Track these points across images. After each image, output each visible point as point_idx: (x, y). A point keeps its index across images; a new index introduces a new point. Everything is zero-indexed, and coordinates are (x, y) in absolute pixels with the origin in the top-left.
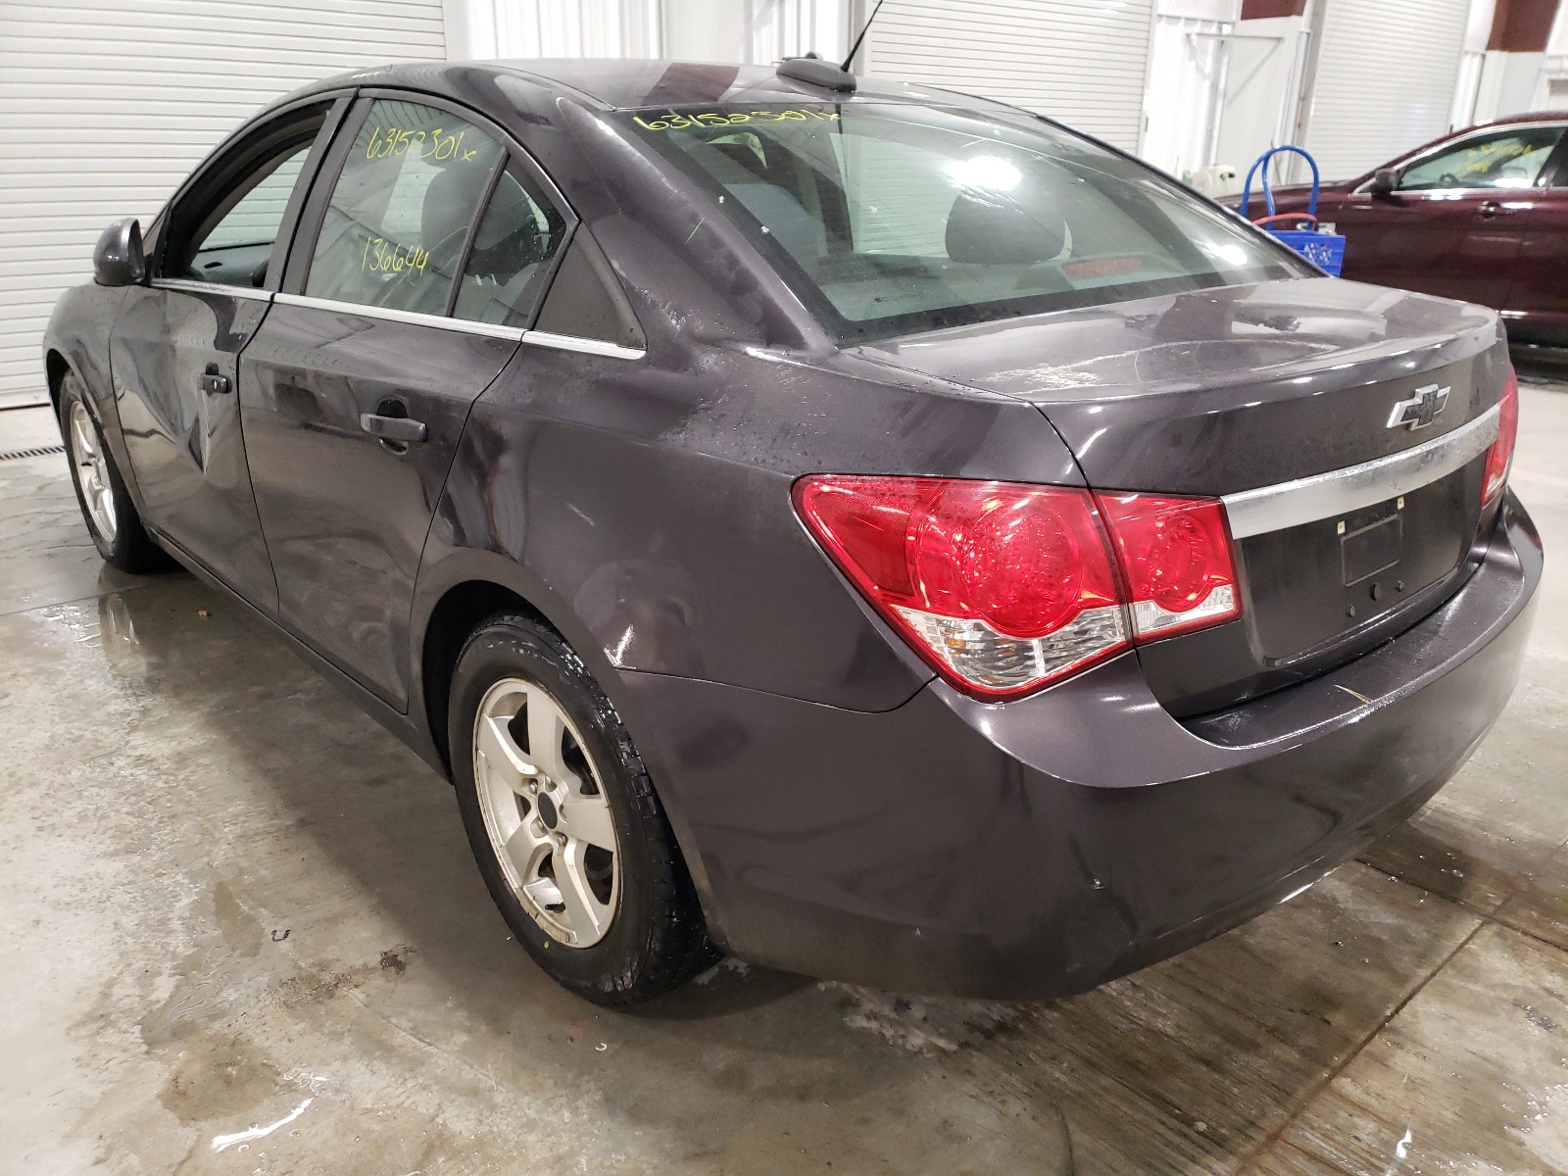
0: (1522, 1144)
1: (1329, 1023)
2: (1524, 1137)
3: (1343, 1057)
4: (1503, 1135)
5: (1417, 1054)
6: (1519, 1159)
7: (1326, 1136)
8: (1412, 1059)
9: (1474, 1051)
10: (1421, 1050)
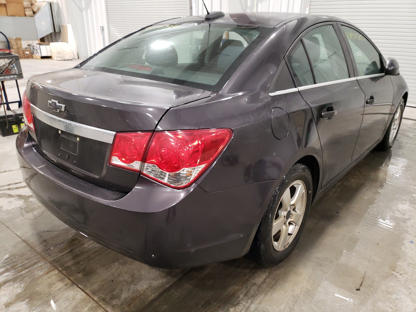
0: (22, 301)
1: (79, 273)
2: (24, 302)
3: (65, 273)
4: (27, 298)
5: (61, 288)
6: (18, 299)
7: (41, 266)
8: (60, 286)
9: (59, 301)
10: (63, 289)
